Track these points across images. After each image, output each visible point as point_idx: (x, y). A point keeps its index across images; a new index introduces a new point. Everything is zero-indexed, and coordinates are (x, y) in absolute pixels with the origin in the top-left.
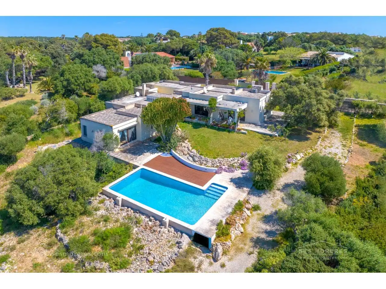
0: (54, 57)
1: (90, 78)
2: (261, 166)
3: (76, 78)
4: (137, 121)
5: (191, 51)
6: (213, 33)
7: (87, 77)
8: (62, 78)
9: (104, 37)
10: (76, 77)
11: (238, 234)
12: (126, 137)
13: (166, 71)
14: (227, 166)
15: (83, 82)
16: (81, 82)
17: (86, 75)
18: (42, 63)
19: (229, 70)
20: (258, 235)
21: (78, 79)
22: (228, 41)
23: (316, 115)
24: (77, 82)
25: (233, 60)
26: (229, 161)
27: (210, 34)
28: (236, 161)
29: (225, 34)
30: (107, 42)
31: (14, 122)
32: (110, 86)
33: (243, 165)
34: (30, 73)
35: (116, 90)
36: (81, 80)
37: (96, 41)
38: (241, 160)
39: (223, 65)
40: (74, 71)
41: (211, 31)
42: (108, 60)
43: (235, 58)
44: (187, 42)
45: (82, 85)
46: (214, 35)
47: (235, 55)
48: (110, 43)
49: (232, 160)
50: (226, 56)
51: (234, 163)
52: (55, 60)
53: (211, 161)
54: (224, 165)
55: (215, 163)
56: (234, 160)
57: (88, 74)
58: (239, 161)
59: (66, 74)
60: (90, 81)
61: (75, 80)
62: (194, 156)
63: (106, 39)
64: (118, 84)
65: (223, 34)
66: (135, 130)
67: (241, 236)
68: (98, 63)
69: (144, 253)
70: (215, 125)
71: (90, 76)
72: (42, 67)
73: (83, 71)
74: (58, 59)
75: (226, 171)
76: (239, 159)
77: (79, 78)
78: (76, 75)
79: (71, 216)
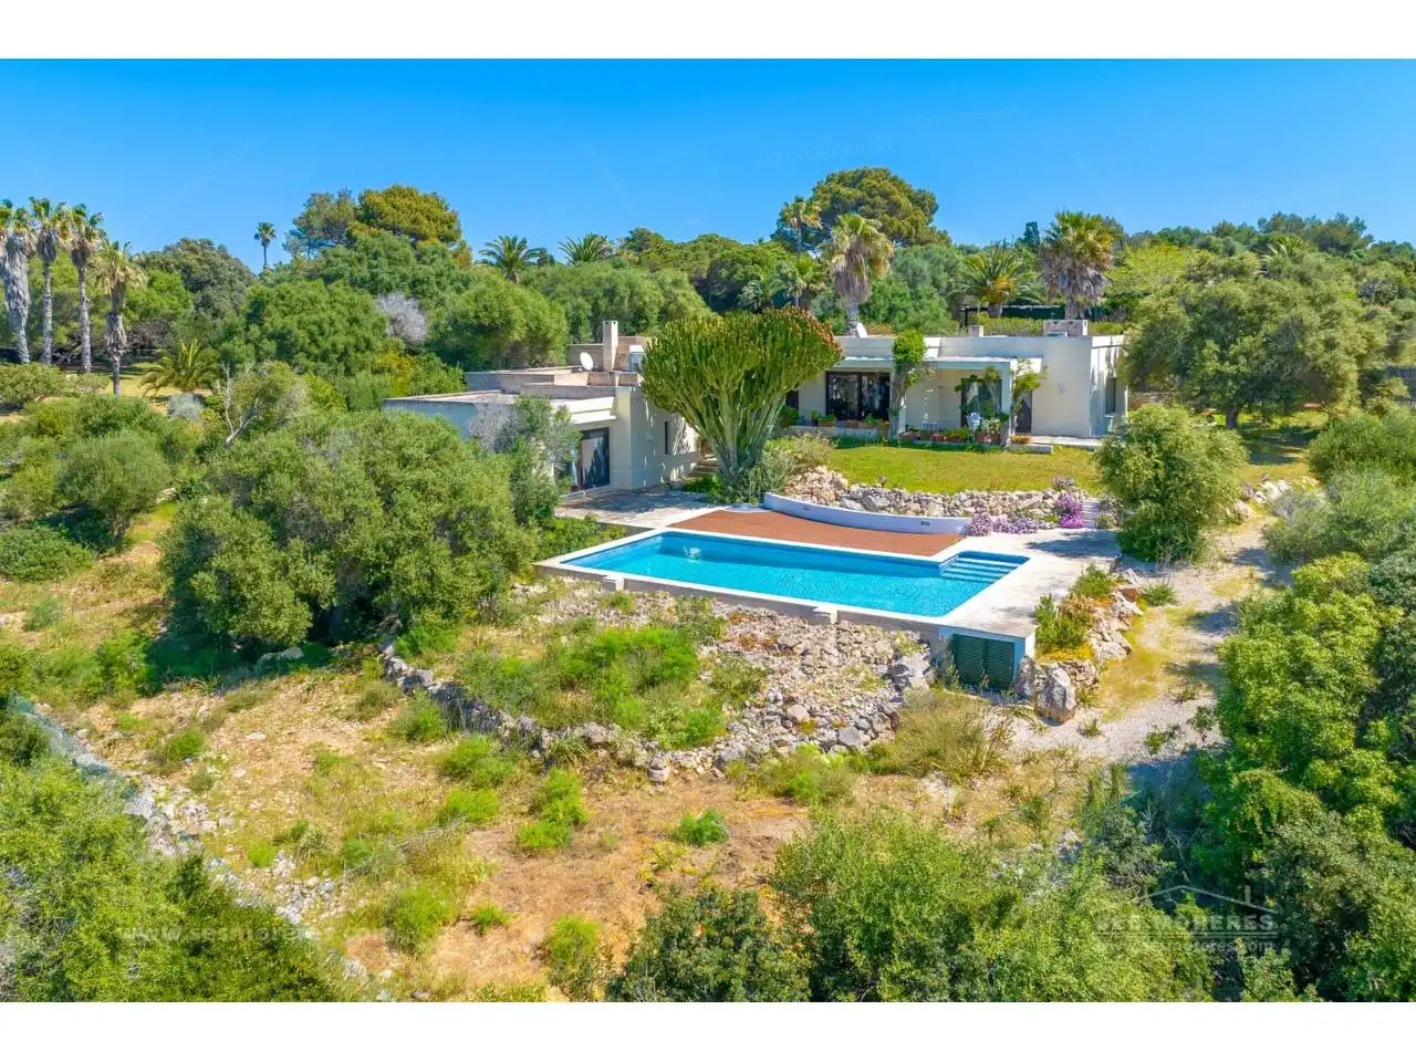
0: (196, 286)
1: (369, 334)
2: (1157, 466)
3: (314, 328)
4: (614, 411)
5: (745, 289)
6: (844, 191)
7: (355, 327)
8: (255, 330)
9: (399, 201)
10: (315, 323)
11: (1115, 653)
12: (574, 469)
13: (684, 295)
14: (1004, 517)
15: (340, 347)
16: (334, 345)
17: (354, 321)
18: (156, 296)
19: (926, 318)
20: (1189, 657)
21: (322, 334)
22: (905, 225)
23: (1320, 361)
24: (318, 346)
25: (935, 283)
26: (1011, 499)
27: (829, 196)
28: (1038, 498)
29: (893, 193)
30: (415, 221)
31: (109, 417)
32: (485, 308)
33: (1068, 511)
34: (116, 321)
35: (508, 324)
36: (331, 338)
37: (372, 216)
38: (1056, 497)
39: (897, 301)
40: (304, 303)
41: (833, 185)
42: (433, 278)
43: (943, 277)
44: (726, 251)
45: (339, 360)
46: (849, 197)
47: (942, 267)
48: (425, 226)
49: (1021, 497)
50: (910, 271)
51: (1031, 507)
52: (198, 296)
53: (939, 500)
54: (992, 513)
55: (958, 503)
56: (1030, 496)
57: (361, 316)
58: (1050, 502)
59: (269, 315)
60: (369, 346)
61: (311, 334)
62: (865, 494)
63: (409, 207)
64: (516, 302)
65: (885, 195)
66: (606, 446)
67: (1124, 661)
68: (389, 289)
69: (767, 700)
70: (919, 439)
71: (370, 326)
72: (156, 310)
73: (337, 305)
74: (209, 291)
75: (1006, 530)
76: (1050, 493)
77: (326, 326)
78: (314, 317)
79: (441, 610)
